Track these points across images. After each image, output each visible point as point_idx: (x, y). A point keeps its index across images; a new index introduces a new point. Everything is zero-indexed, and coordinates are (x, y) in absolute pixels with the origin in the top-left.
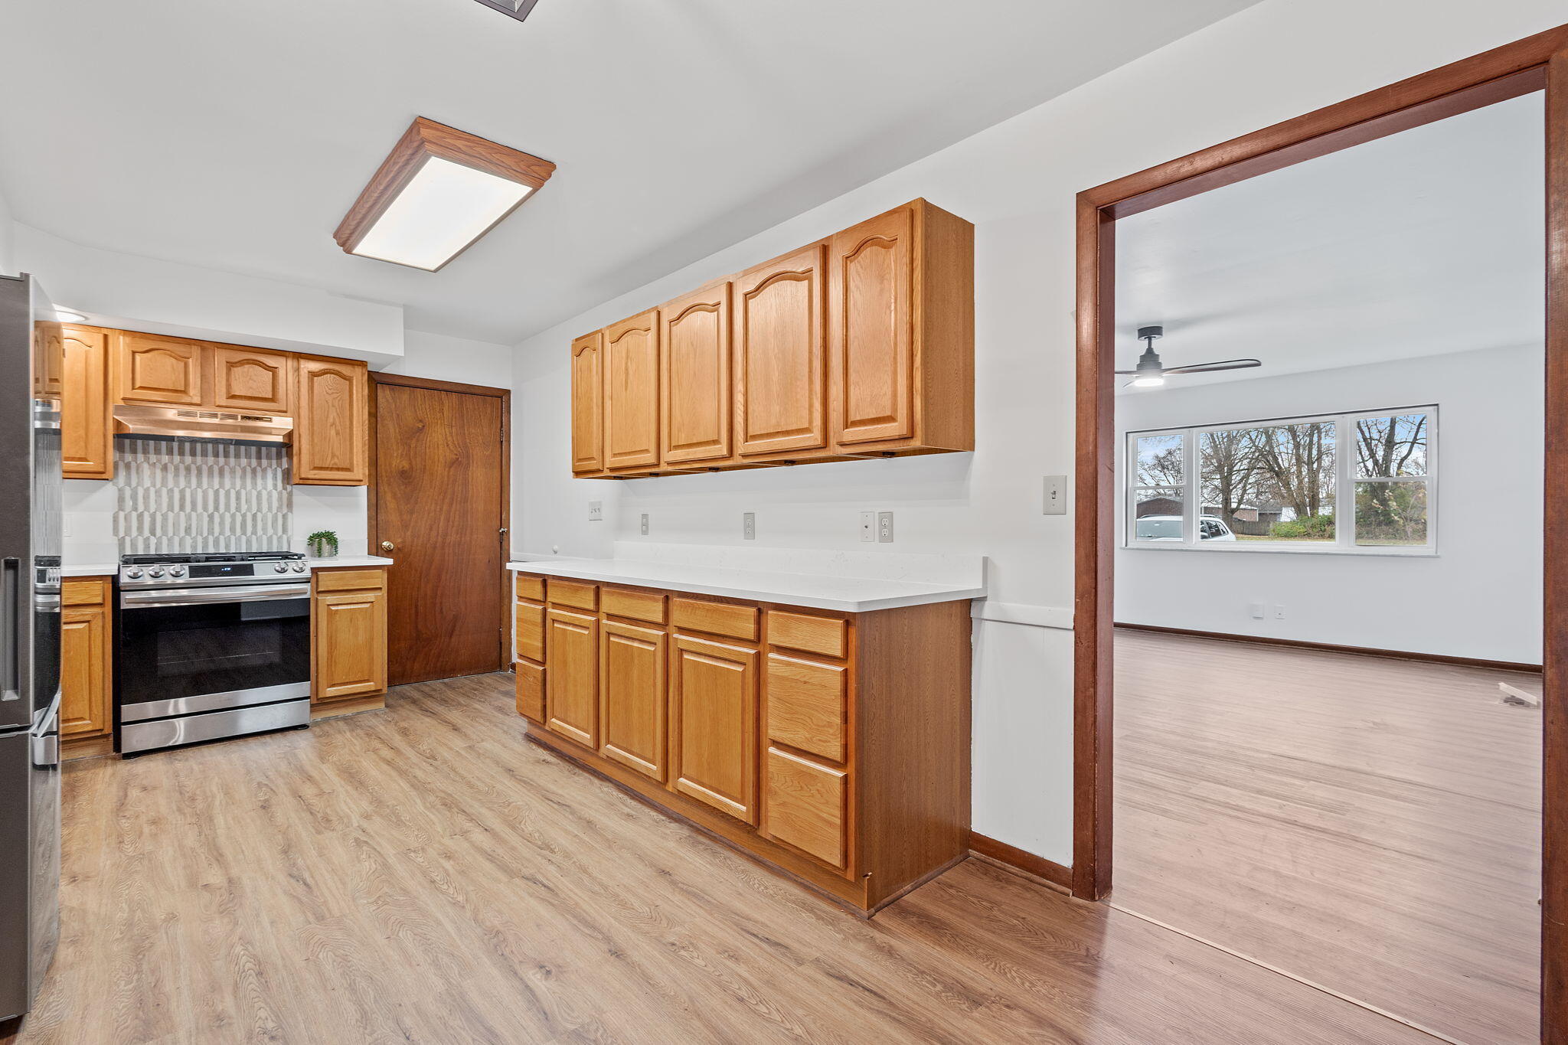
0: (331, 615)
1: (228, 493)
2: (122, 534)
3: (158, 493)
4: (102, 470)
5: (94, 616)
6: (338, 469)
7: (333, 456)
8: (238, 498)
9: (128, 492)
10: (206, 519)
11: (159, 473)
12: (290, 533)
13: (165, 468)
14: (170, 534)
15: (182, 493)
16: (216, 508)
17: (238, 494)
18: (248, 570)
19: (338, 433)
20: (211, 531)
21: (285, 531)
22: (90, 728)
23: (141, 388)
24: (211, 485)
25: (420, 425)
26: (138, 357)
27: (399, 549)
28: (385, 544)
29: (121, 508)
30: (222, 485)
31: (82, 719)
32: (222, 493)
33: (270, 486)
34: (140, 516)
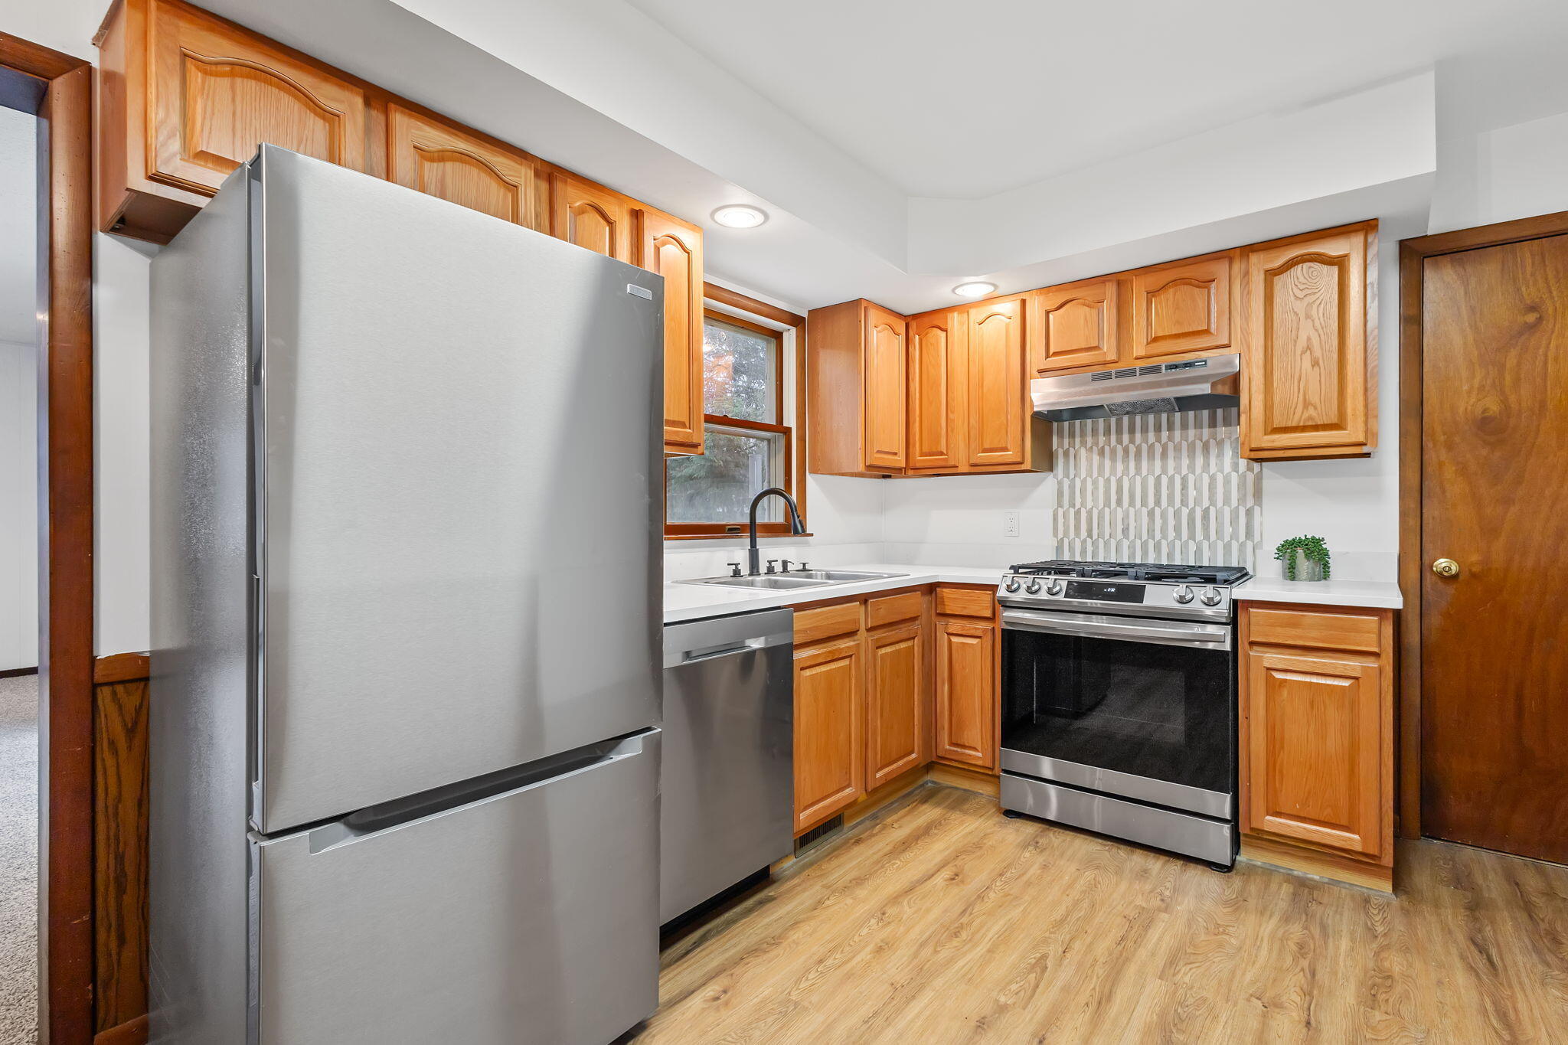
0: (1273, 687)
1: (1171, 480)
2: (1060, 536)
3: (1095, 483)
4: (1019, 460)
5: (985, 631)
6: (1316, 428)
7: (1307, 404)
8: (1184, 487)
9: (1066, 483)
10: (1145, 519)
11: (1096, 458)
12: (1257, 538)
13: (1102, 453)
14: (1107, 538)
15: (1119, 482)
16: (1158, 502)
17: (1184, 480)
18: (1136, 594)
19: (1315, 363)
20: (1151, 532)
21: (1249, 534)
22: (980, 763)
23: (1056, 353)
24: (1151, 471)
25: (1530, 318)
26: (1051, 316)
27: (1474, 575)
28: (1442, 563)
29: (1060, 505)
30: (1164, 471)
31: (975, 749)
32: (1164, 480)
33: (1227, 468)
34: (1078, 513)
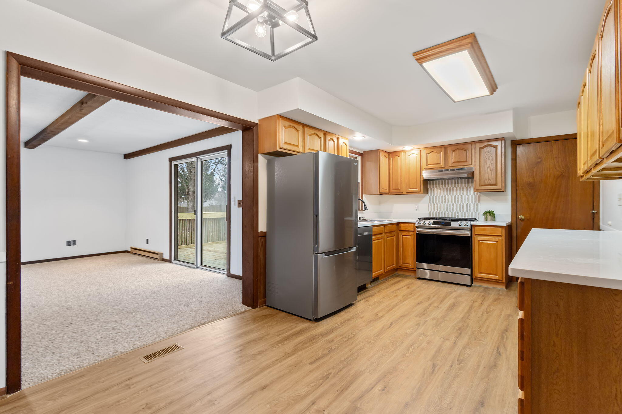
0: (480, 244)
1: (458, 196)
2: (430, 211)
3: (439, 197)
4: (419, 191)
6: (491, 185)
7: (489, 179)
8: (462, 198)
9: (431, 197)
10: (452, 206)
11: (439, 190)
12: (479, 211)
13: (441, 189)
14: (442, 211)
15: (445, 197)
16: (455, 202)
17: (462, 196)
18: (449, 224)
19: (490, 170)
20: (453, 209)
21: (477, 210)
22: (410, 267)
23: (429, 165)
24: (453, 194)
25: (539, 160)
26: (428, 155)
27: (527, 219)
28: (520, 216)
29: (430, 203)
30: (457, 194)
31: (409, 264)
32: (457, 196)
33: (472, 194)
34: (434, 205)
